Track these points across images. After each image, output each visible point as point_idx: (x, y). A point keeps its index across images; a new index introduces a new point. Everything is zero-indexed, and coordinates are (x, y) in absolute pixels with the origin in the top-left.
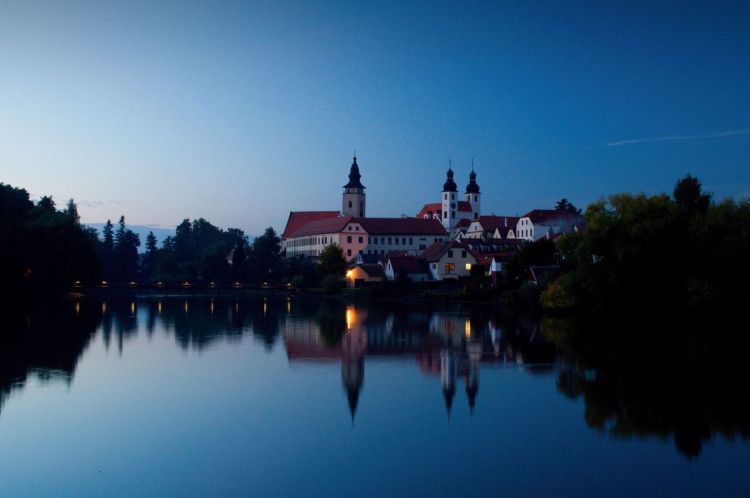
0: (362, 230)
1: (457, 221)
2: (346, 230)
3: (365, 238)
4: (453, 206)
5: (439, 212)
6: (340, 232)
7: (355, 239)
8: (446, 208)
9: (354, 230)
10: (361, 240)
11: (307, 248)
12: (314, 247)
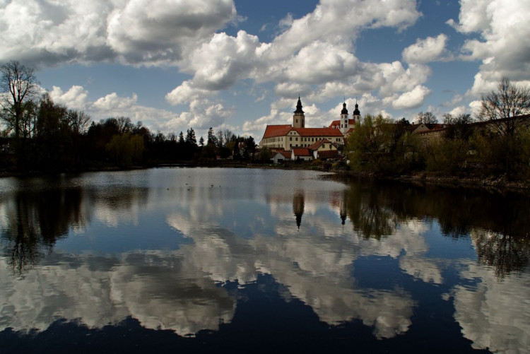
0: (297, 134)
1: (348, 129)
2: (289, 134)
3: (299, 138)
4: (346, 121)
5: (339, 125)
6: (286, 135)
7: (294, 139)
8: (343, 123)
9: (293, 134)
10: (297, 139)
11: (272, 143)
12: (274, 143)
